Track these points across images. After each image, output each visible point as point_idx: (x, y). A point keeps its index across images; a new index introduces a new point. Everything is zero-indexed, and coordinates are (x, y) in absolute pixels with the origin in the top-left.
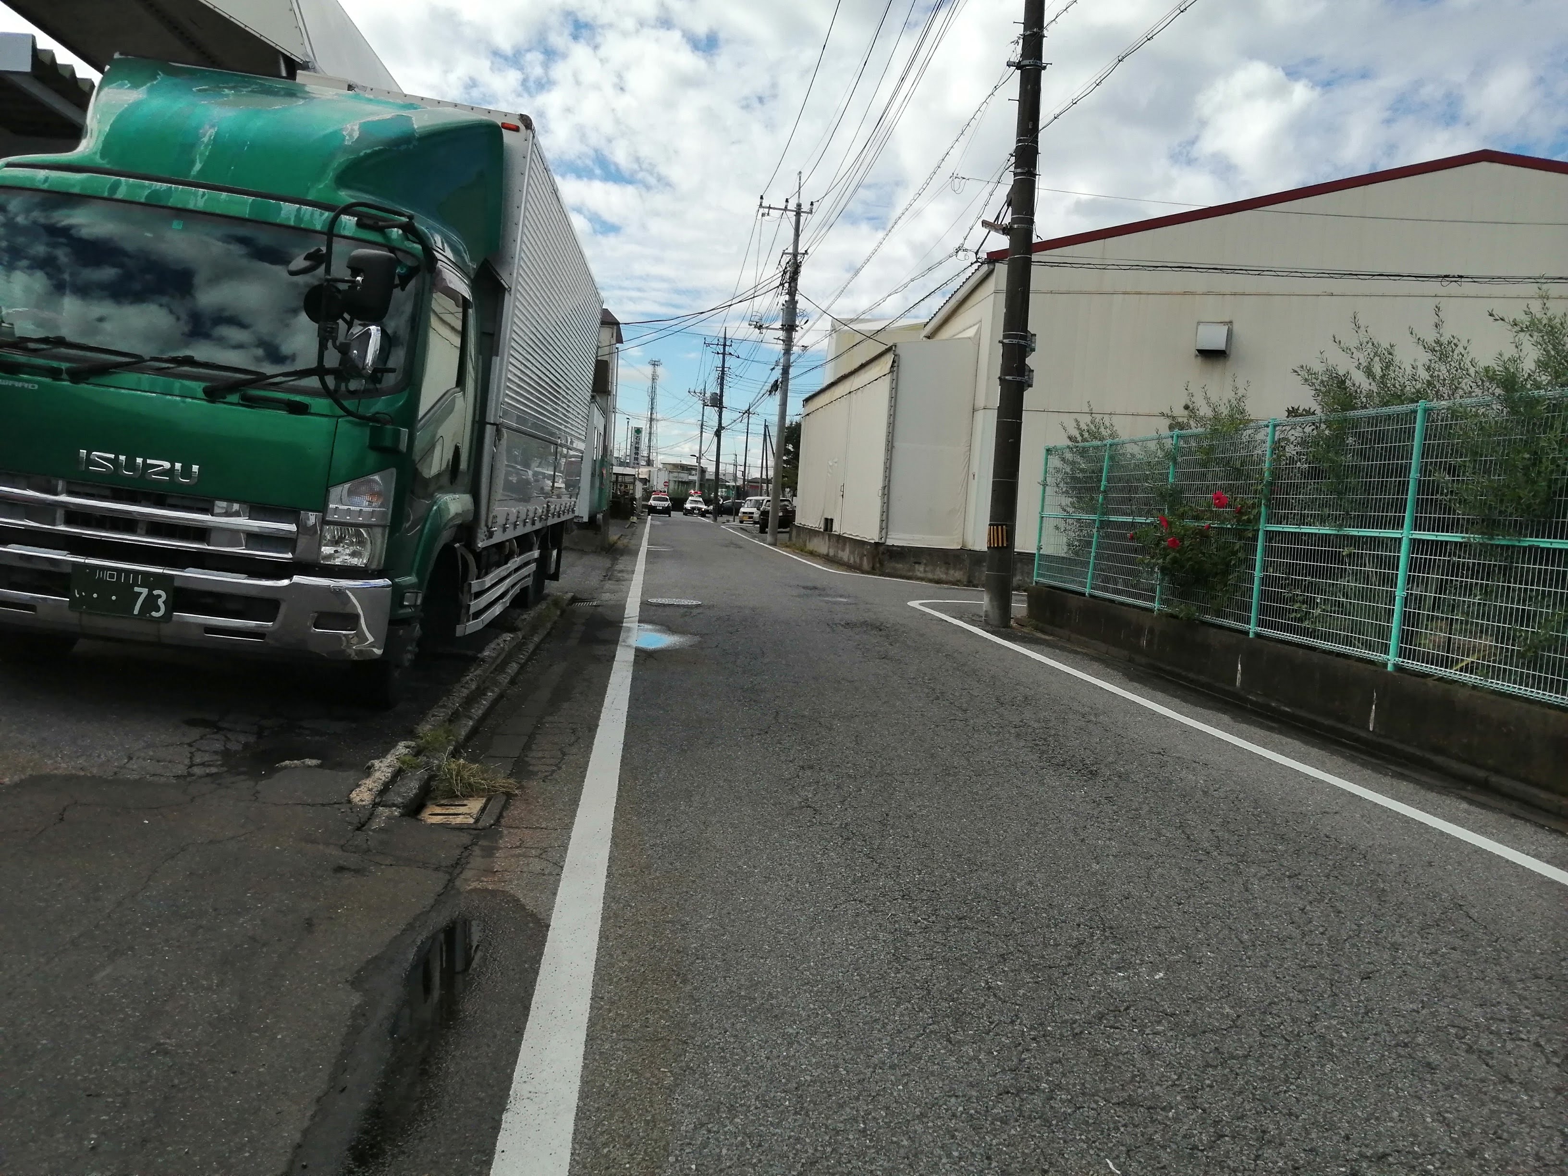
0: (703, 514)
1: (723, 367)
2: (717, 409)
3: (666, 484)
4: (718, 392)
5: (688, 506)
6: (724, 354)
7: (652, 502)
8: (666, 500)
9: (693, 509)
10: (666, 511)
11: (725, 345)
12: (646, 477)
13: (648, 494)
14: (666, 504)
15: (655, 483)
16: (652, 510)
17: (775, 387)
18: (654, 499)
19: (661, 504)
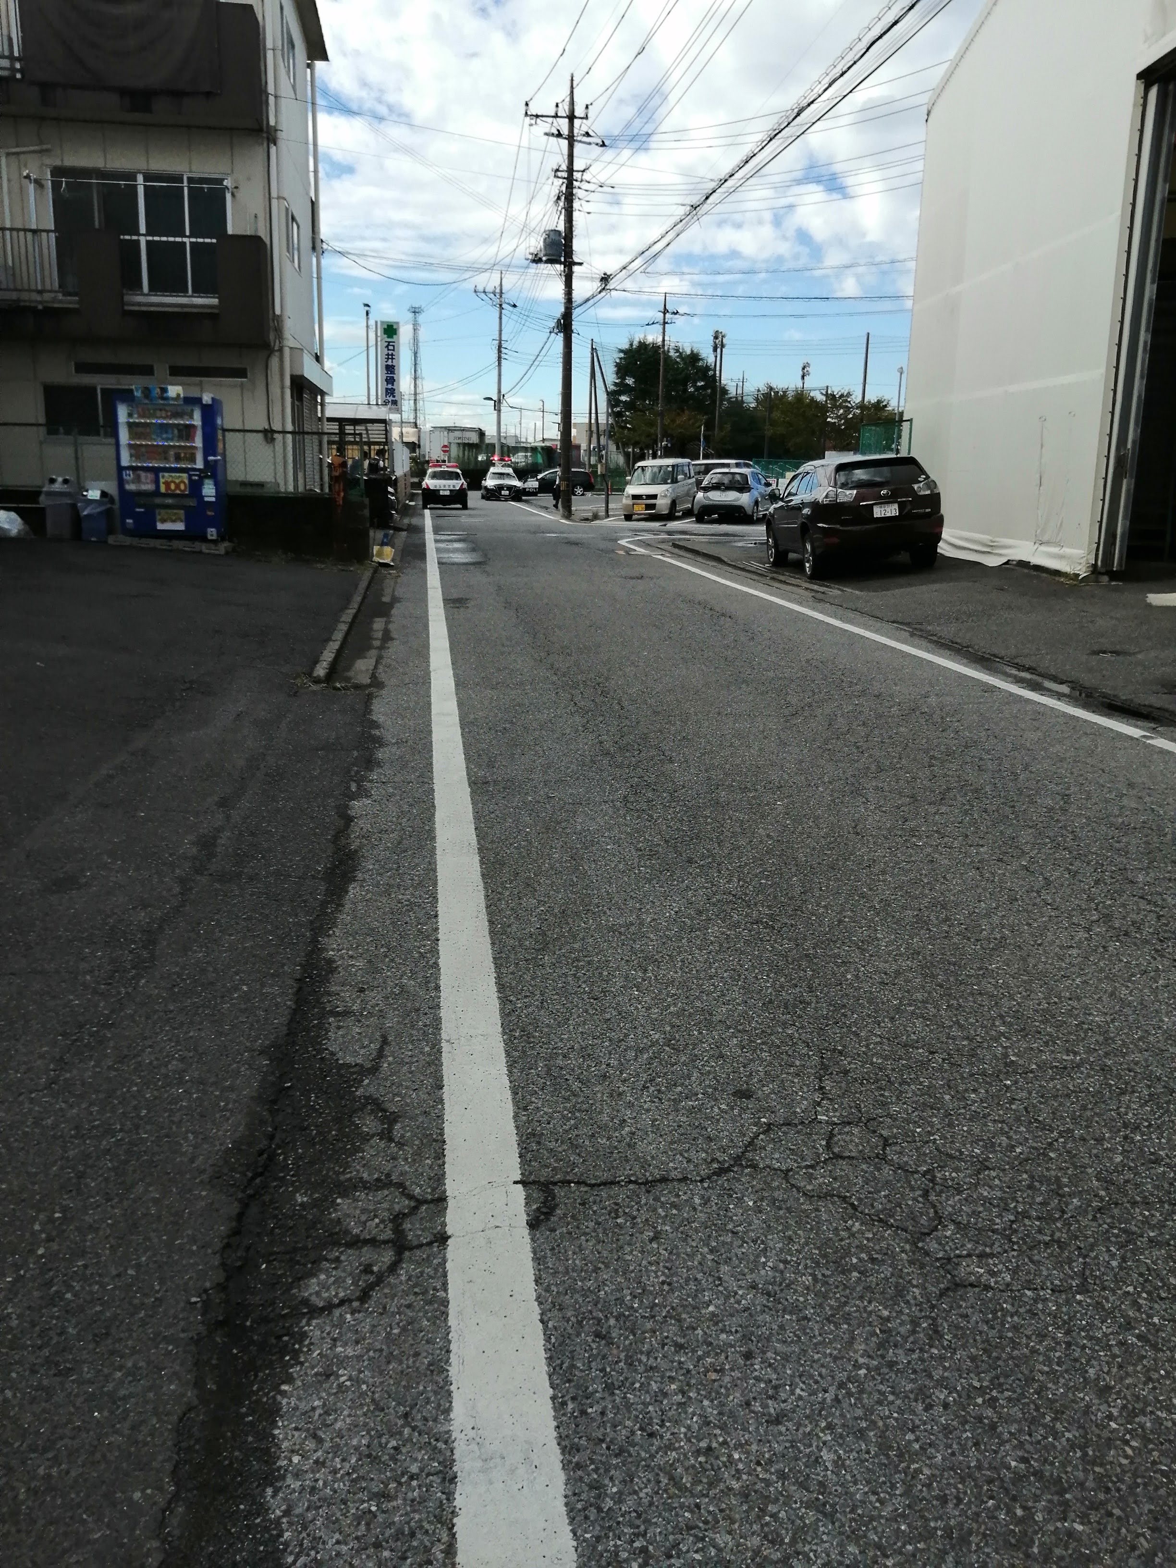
0: (517, 495)
1: (570, 170)
2: (560, 268)
3: (446, 449)
4: (561, 227)
5: (490, 482)
6: (571, 140)
7: (429, 482)
8: (456, 476)
9: (500, 488)
10: (459, 498)
11: (571, 117)
12: (413, 439)
14: (457, 484)
15: (428, 450)
16: (431, 498)
18: (435, 476)
19: (445, 486)
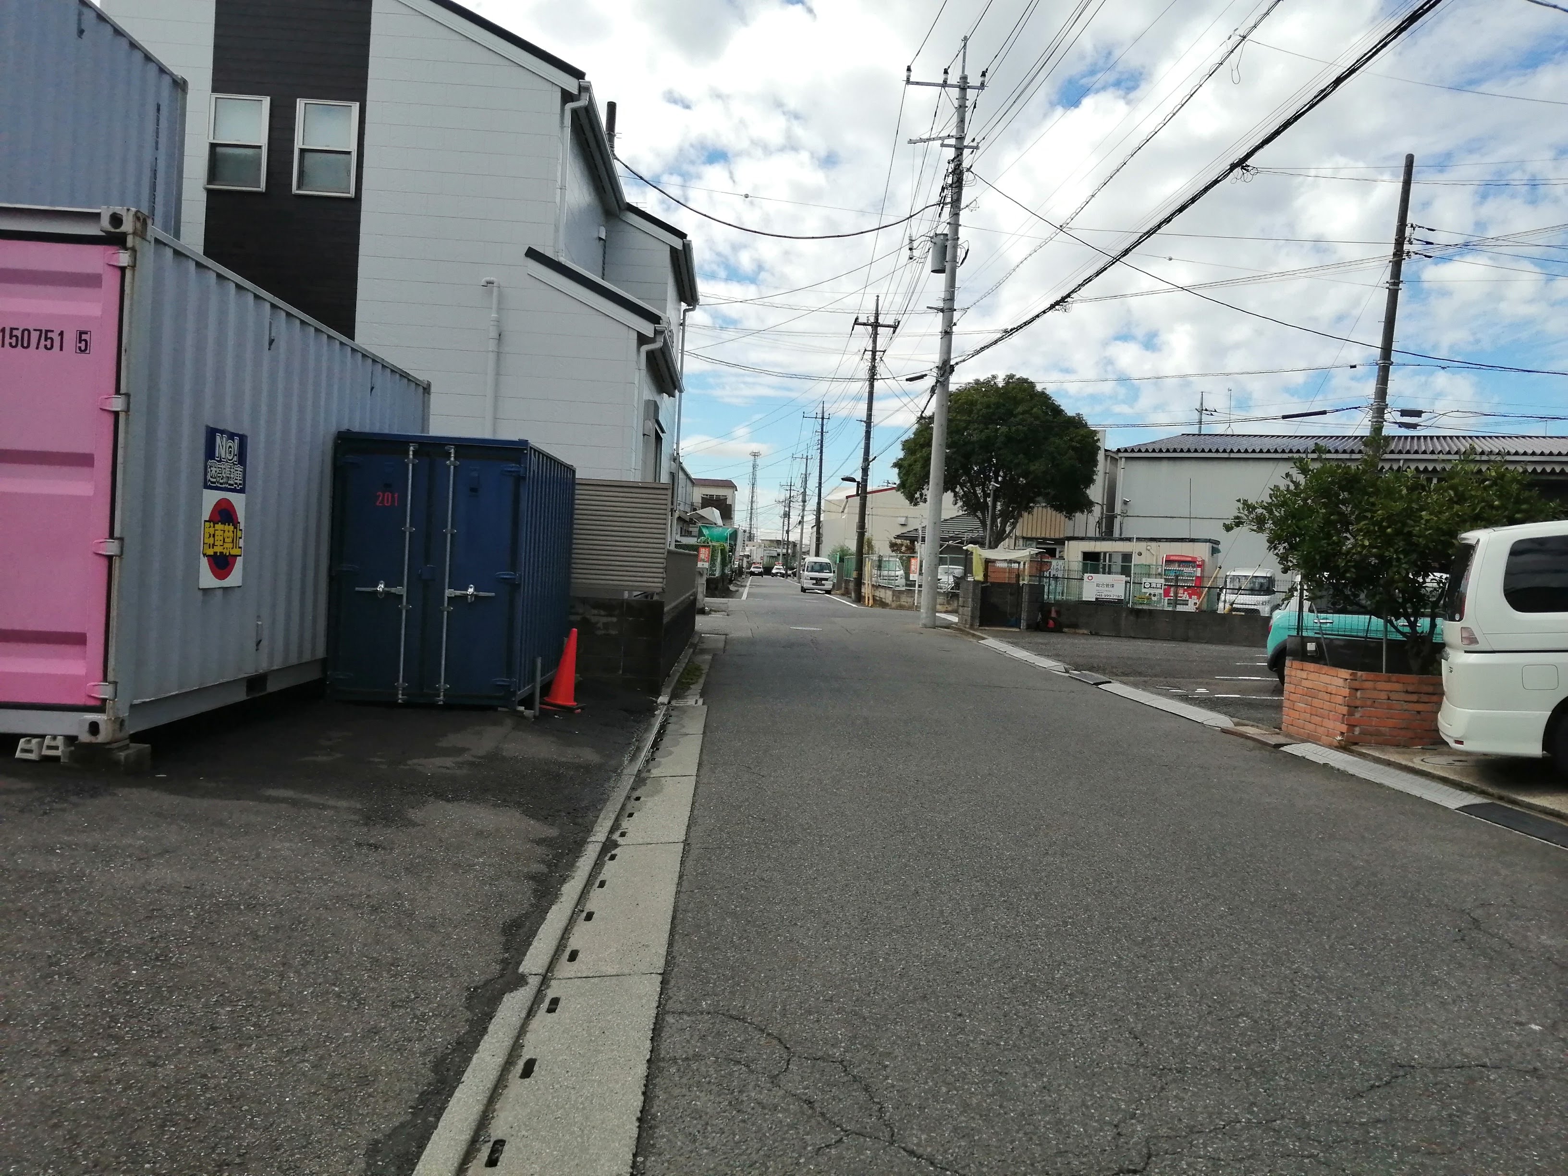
3: (762, 558)
7: (752, 569)
13: (750, 565)
14: (760, 570)
15: (756, 556)
16: (752, 574)
17: (800, 522)
19: (756, 571)
